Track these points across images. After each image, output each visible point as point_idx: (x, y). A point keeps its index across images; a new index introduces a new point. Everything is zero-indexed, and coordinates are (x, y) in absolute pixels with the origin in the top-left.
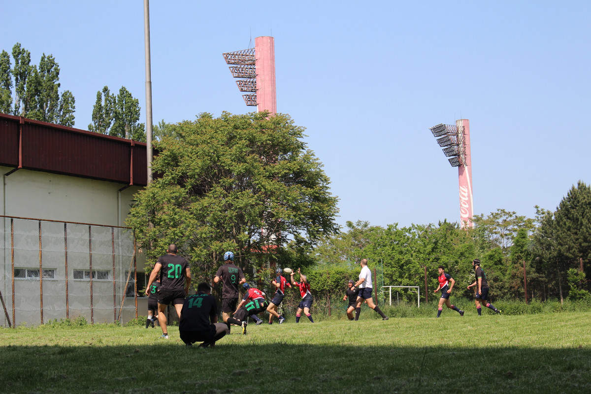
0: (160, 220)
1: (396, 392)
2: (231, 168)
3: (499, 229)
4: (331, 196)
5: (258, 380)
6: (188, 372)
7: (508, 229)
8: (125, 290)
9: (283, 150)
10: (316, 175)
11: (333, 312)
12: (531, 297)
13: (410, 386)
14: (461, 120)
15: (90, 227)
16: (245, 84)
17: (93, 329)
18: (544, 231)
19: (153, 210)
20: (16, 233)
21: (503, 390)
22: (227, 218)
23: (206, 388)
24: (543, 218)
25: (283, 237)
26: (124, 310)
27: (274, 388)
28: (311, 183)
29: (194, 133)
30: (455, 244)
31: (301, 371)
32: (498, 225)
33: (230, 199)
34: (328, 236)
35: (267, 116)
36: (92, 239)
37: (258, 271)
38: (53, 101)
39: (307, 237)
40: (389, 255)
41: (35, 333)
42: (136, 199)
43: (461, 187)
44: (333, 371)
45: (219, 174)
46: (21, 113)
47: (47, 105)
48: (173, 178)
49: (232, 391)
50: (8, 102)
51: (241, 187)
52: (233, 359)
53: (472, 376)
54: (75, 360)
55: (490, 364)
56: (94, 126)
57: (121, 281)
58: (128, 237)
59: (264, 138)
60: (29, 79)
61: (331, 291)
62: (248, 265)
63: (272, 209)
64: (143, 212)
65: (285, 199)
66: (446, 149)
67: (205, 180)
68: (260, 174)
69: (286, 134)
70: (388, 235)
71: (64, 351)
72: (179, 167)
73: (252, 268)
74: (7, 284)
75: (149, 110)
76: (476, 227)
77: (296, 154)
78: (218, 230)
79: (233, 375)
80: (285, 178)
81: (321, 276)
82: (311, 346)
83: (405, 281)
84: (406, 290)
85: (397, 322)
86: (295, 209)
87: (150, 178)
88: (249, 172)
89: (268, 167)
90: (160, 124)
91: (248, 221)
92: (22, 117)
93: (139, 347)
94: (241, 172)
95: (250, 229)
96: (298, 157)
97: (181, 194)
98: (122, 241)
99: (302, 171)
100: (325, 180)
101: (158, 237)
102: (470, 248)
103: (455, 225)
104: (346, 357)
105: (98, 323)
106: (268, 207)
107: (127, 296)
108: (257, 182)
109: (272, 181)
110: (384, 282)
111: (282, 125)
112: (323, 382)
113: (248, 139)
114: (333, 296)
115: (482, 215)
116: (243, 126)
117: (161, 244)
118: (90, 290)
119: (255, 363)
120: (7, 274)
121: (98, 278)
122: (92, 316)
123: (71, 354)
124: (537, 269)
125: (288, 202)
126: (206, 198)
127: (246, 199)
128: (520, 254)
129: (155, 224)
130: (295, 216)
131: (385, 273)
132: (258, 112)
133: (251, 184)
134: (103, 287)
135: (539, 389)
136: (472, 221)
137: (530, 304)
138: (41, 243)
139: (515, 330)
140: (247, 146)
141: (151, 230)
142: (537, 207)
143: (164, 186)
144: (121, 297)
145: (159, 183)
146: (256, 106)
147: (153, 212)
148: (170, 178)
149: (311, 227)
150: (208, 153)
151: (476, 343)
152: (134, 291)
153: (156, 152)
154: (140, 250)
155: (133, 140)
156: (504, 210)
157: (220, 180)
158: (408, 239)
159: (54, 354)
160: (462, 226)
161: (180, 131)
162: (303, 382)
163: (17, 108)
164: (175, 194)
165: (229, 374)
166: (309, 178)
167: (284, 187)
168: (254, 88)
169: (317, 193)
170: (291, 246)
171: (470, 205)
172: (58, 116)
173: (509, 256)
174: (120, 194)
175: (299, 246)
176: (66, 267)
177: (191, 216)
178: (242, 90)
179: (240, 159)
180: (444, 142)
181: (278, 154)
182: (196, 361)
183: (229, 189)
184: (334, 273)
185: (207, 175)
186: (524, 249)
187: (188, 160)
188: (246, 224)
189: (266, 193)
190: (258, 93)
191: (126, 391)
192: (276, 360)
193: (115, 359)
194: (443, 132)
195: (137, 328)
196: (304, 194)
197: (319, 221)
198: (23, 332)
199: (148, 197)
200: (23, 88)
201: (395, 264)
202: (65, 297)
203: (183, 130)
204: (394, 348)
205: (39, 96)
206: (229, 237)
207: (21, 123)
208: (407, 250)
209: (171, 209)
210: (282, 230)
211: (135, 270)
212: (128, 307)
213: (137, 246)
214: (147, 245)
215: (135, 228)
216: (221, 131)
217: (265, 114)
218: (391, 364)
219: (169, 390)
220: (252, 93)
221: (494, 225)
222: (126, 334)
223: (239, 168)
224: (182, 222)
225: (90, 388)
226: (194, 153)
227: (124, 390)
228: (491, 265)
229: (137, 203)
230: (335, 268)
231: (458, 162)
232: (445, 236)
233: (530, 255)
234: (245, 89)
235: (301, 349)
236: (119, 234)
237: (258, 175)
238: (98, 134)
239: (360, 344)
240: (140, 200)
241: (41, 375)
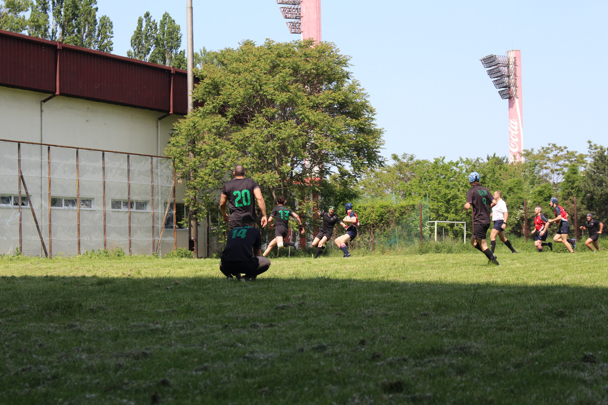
0: (201, 150)
1: (444, 329)
2: (274, 97)
3: (549, 164)
4: (376, 127)
5: (302, 314)
6: (229, 306)
7: (559, 164)
8: (164, 221)
9: (327, 79)
10: (361, 105)
11: (377, 247)
12: (581, 235)
13: (458, 323)
14: (513, 51)
15: (128, 157)
16: (289, 11)
17: (132, 261)
18: (596, 166)
19: (194, 139)
20: (53, 161)
21: (554, 329)
22: (269, 149)
23: (249, 322)
24: (595, 153)
25: (326, 169)
26: (163, 242)
27: (318, 323)
28: (355, 115)
29: (236, 61)
30: (504, 179)
31: (346, 306)
32: (549, 159)
33: (272, 130)
34: (373, 169)
35: (311, 45)
36: (130, 168)
37: (300, 204)
38: (91, 26)
39: (351, 170)
40: (436, 190)
41: (72, 263)
42: (176, 128)
43: (511, 121)
44: (379, 307)
45: (261, 104)
46: (58, 38)
47: (84, 30)
48: (214, 107)
49: (275, 325)
50: (45, 26)
51: (284, 118)
52: (276, 292)
53: (521, 314)
54: (114, 291)
55: (540, 302)
56: (133, 51)
57: (160, 212)
58: (168, 167)
59: (309, 66)
60: (65, 3)
61: (375, 225)
62: (290, 199)
63: (316, 141)
64: (183, 142)
65: (329, 130)
66: (496, 80)
67: (247, 110)
68: (303, 104)
69: (331, 63)
70: (434, 169)
71: (103, 283)
72: (221, 96)
73: (294, 200)
74: (43, 213)
75: (190, 37)
76: (526, 161)
77: (341, 84)
78: (260, 161)
79: (276, 309)
80: (330, 109)
81: (365, 209)
82: (356, 281)
83: (452, 216)
84: (452, 226)
85: (443, 258)
86: (339, 140)
87: (190, 107)
88: (292, 102)
89: (312, 97)
90: (201, 52)
91: (290, 153)
92: (59, 42)
93: (179, 279)
94: (284, 102)
95: (292, 161)
96: (343, 86)
97: (222, 124)
98: (162, 171)
99: (347, 102)
100: (371, 111)
101: (198, 167)
102: (519, 183)
103: (504, 159)
104: (391, 293)
105: (136, 255)
106: (311, 139)
107: (166, 227)
108: (300, 112)
109: (316, 111)
110: (430, 217)
111: (327, 53)
112: (368, 317)
113: (291, 67)
114: (377, 230)
115: (532, 150)
116: (287, 54)
117: (201, 174)
118: (128, 220)
119: (298, 297)
120: (43, 203)
121: (136, 209)
122: (130, 247)
123: (110, 285)
124: (588, 205)
125: (331, 134)
126: (248, 128)
127: (289, 129)
128: (571, 190)
129: (195, 154)
130: (339, 148)
131: (431, 207)
132: (302, 40)
133: (295, 114)
134: (142, 217)
135: (591, 328)
136: (521, 155)
137: (580, 242)
138: (78, 172)
139: (565, 267)
140: (291, 75)
141: (191, 160)
142: (589, 142)
143: (204, 115)
144: (160, 228)
145: (199, 112)
146: (300, 33)
147: (193, 142)
148: (211, 106)
149: (355, 159)
150: (251, 81)
151: (526, 280)
152: (173, 222)
153: (197, 80)
154: (179, 181)
155: (173, 67)
156: (555, 144)
157: (263, 110)
158: (455, 173)
159: (92, 285)
160: (511, 160)
161: (222, 59)
162: (348, 317)
163: (54, 33)
164: (216, 124)
165: (272, 307)
166: (355, 109)
167: (327, 117)
168: (298, 15)
169: (362, 124)
170: (335, 179)
171: (520, 139)
172: (96, 42)
173: (560, 192)
174: (159, 123)
175: (343, 179)
176: (104, 197)
177: (232, 147)
178: (286, 17)
179: (284, 88)
180: (495, 73)
181: (322, 84)
182: (237, 294)
183: (271, 119)
184: (378, 207)
185: (249, 104)
186: (575, 185)
187: (229, 89)
188: (288, 155)
189: (309, 124)
190: (303, 21)
191: (167, 323)
192: (320, 294)
193: (155, 291)
194: (493, 64)
195: (177, 260)
196: (349, 125)
197: (364, 153)
198: (60, 262)
199: (189, 126)
200: (60, 12)
201: (442, 199)
202: (103, 228)
203: (225, 58)
204: (441, 284)
205: (76, 20)
206: (271, 169)
207: (58, 48)
208: (454, 185)
209: (212, 139)
210: (326, 162)
211: (174, 200)
212: (166, 239)
213: (177, 177)
214: (186, 176)
215: (174, 158)
216: (264, 59)
217: (310, 42)
218: (439, 301)
219: (211, 323)
220: (296, 21)
221: (544, 159)
222: (165, 266)
223: (282, 97)
224: (223, 153)
225: (130, 319)
226: (236, 82)
227: (165, 322)
228: (540, 201)
229: (177, 132)
230: (379, 202)
231: (509, 94)
232: (494, 171)
233: (581, 191)
234: (289, 16)
235: (345, 284)
236: (159, 164)
237: (302, 105)
238: (136, 60)
239: (405, 280)
240: (180, 129)
241: (80, 306)
